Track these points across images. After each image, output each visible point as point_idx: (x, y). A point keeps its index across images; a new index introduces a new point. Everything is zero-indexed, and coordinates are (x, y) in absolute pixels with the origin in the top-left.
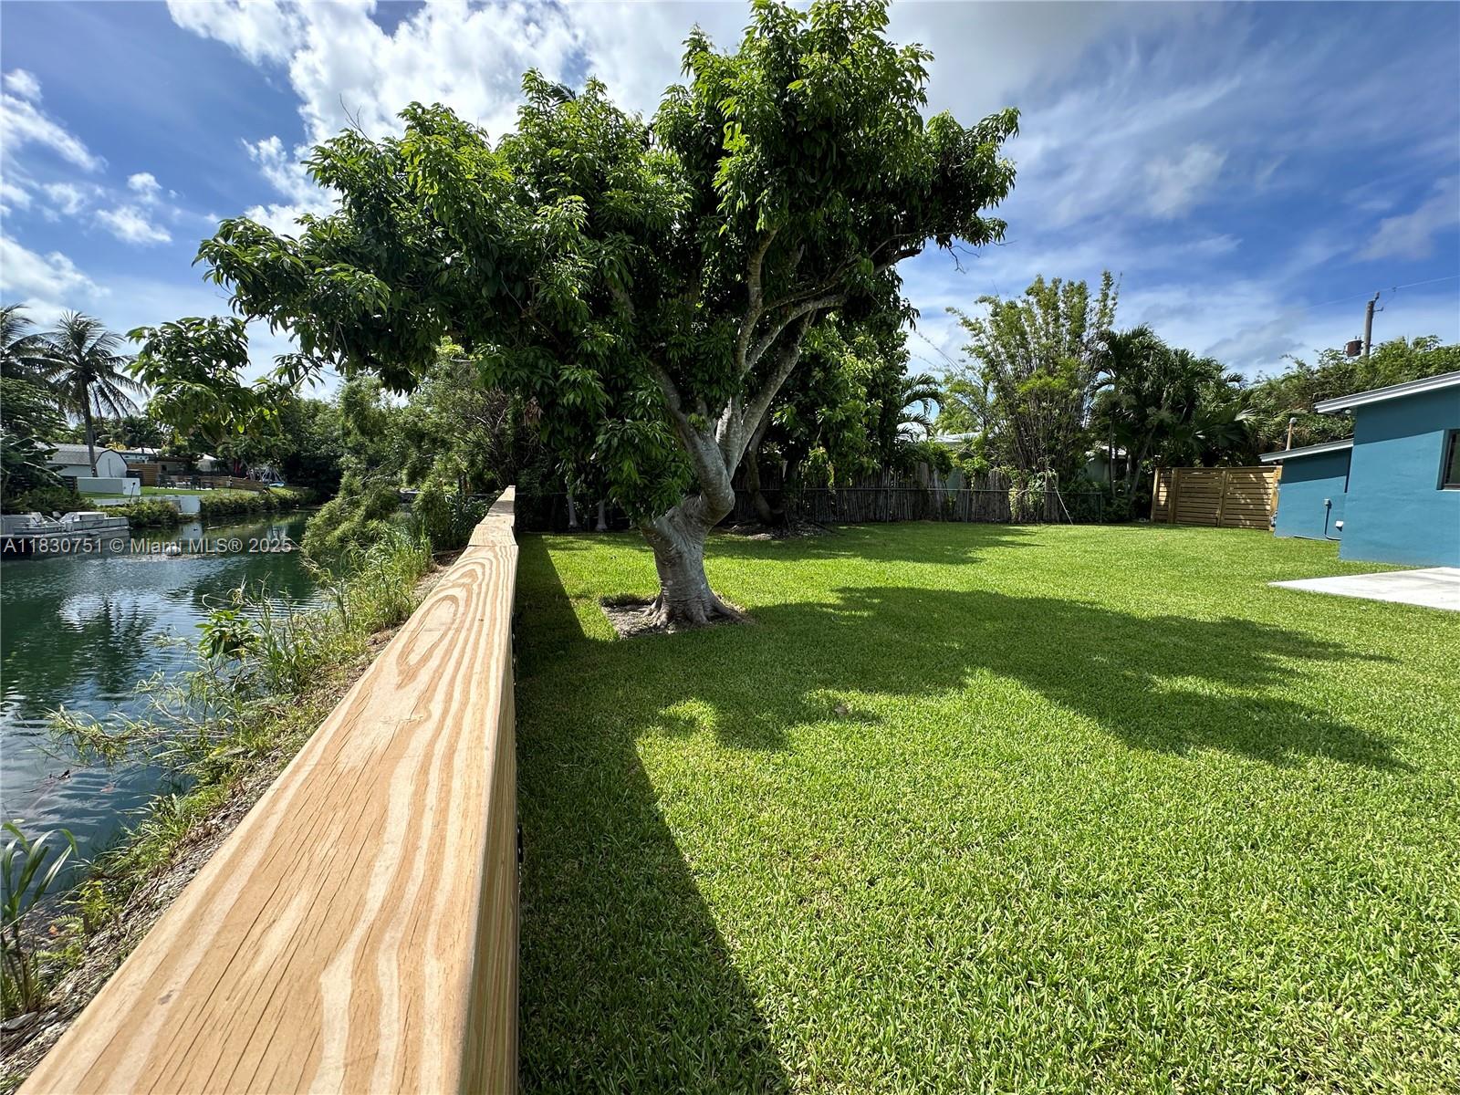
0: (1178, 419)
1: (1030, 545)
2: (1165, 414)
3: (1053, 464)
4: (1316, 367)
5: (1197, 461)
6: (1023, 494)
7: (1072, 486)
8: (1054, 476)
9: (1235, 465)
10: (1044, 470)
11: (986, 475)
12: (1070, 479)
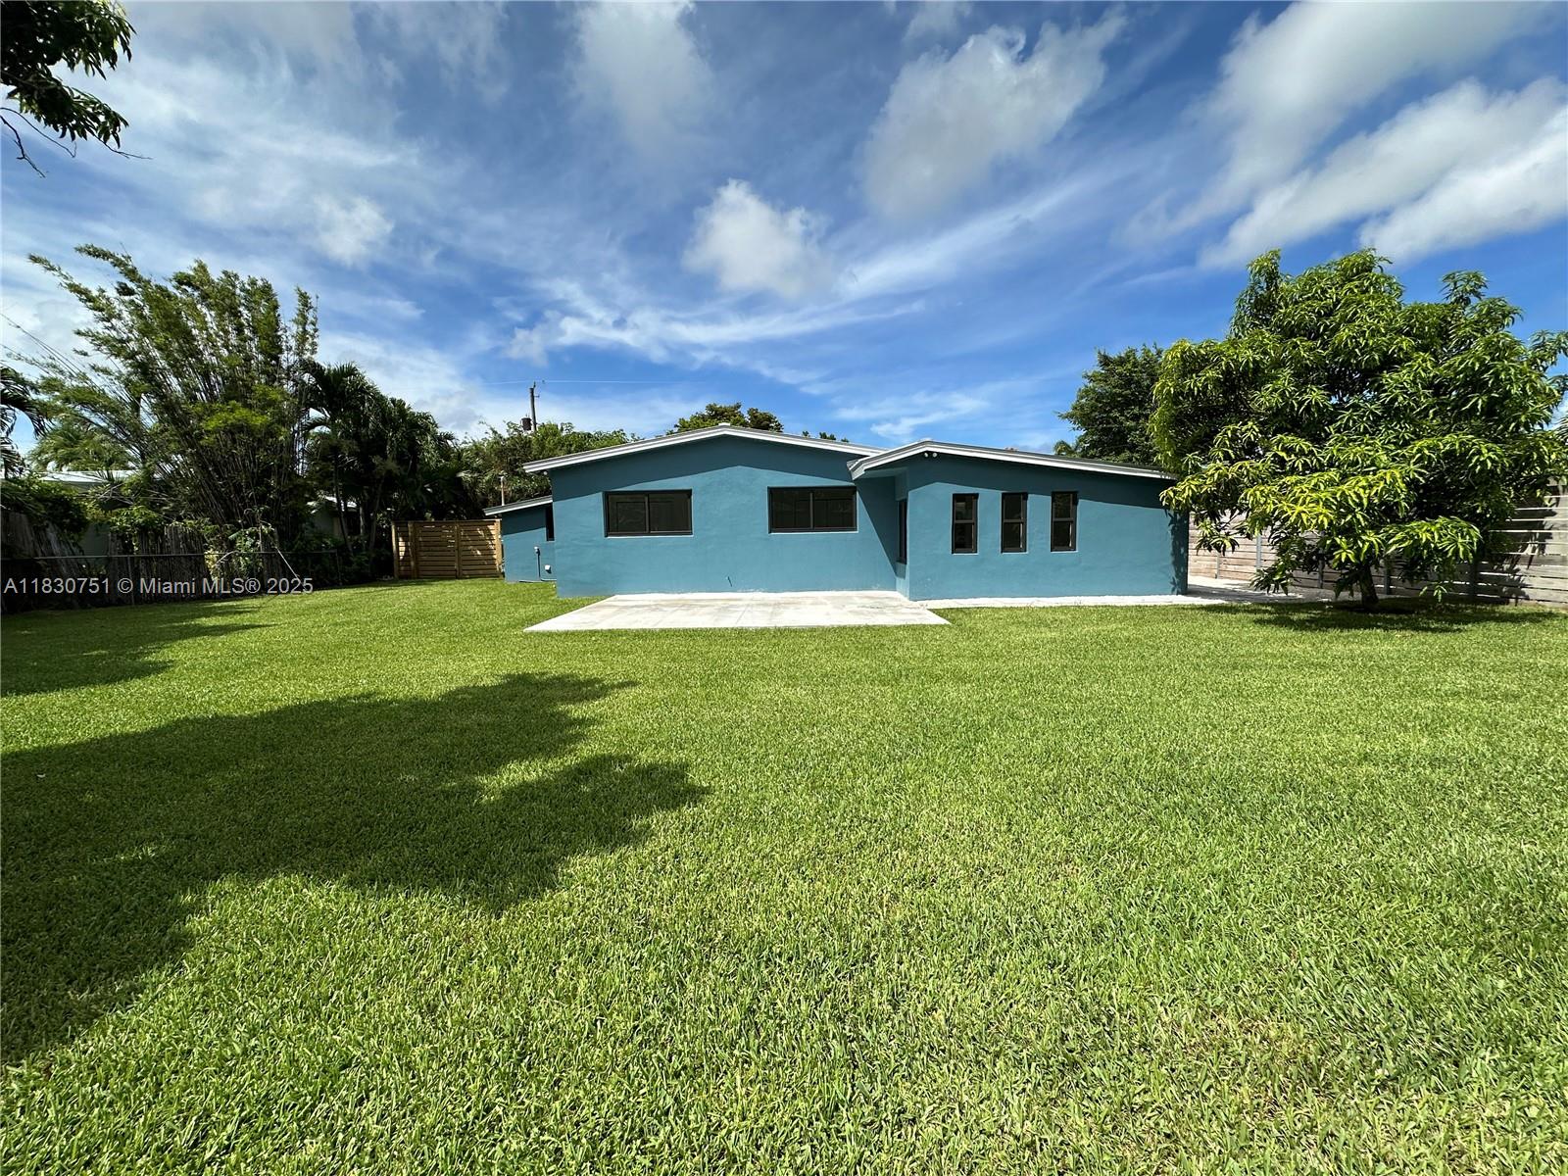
0: (405, 471)
1: (253, 627)
2: (392, 465)
3: (266, 516)
4: (506, 436)
5: (428, 515)
6: (229, 557)
7: (299, 544)
8: (271, 533)
9: (460, 518)
10: (255, 524)
11: (159, 533)
12: (294, 536)
